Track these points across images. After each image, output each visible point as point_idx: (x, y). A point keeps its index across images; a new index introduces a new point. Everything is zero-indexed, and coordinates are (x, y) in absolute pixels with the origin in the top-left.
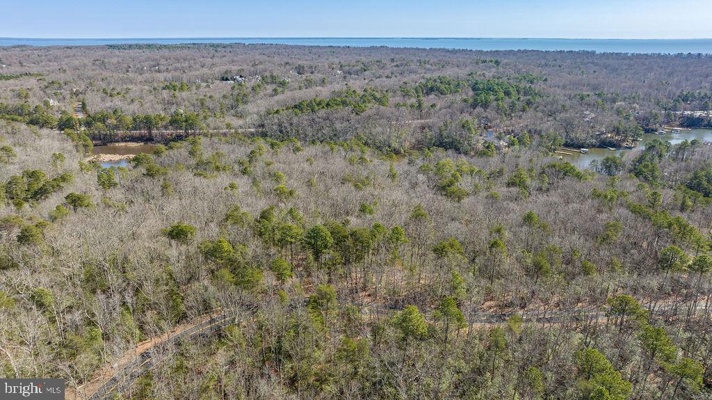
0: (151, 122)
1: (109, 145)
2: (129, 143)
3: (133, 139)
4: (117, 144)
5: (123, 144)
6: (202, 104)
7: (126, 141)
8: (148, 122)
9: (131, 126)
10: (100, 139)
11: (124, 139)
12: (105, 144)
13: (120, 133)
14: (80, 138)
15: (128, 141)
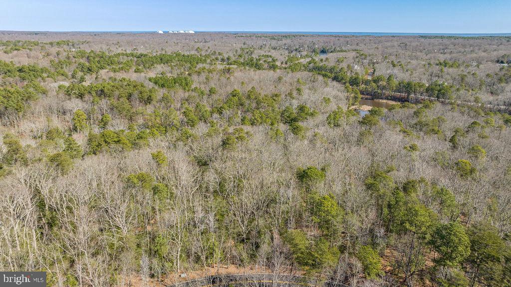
0: (411, 88)
1: (375, 100)
2: (390, 101)
3: (394, 99)
4: (381, 100)
5: (385, 101)
6: (462, 79)
7: (388, 99)
8: (408, 87)
9: (395, 88)
10: (371, 95)
11: (387, 98)
12: (373, 99)
13: (387, 93)
14: (353, 91)
15: (390, 99)
